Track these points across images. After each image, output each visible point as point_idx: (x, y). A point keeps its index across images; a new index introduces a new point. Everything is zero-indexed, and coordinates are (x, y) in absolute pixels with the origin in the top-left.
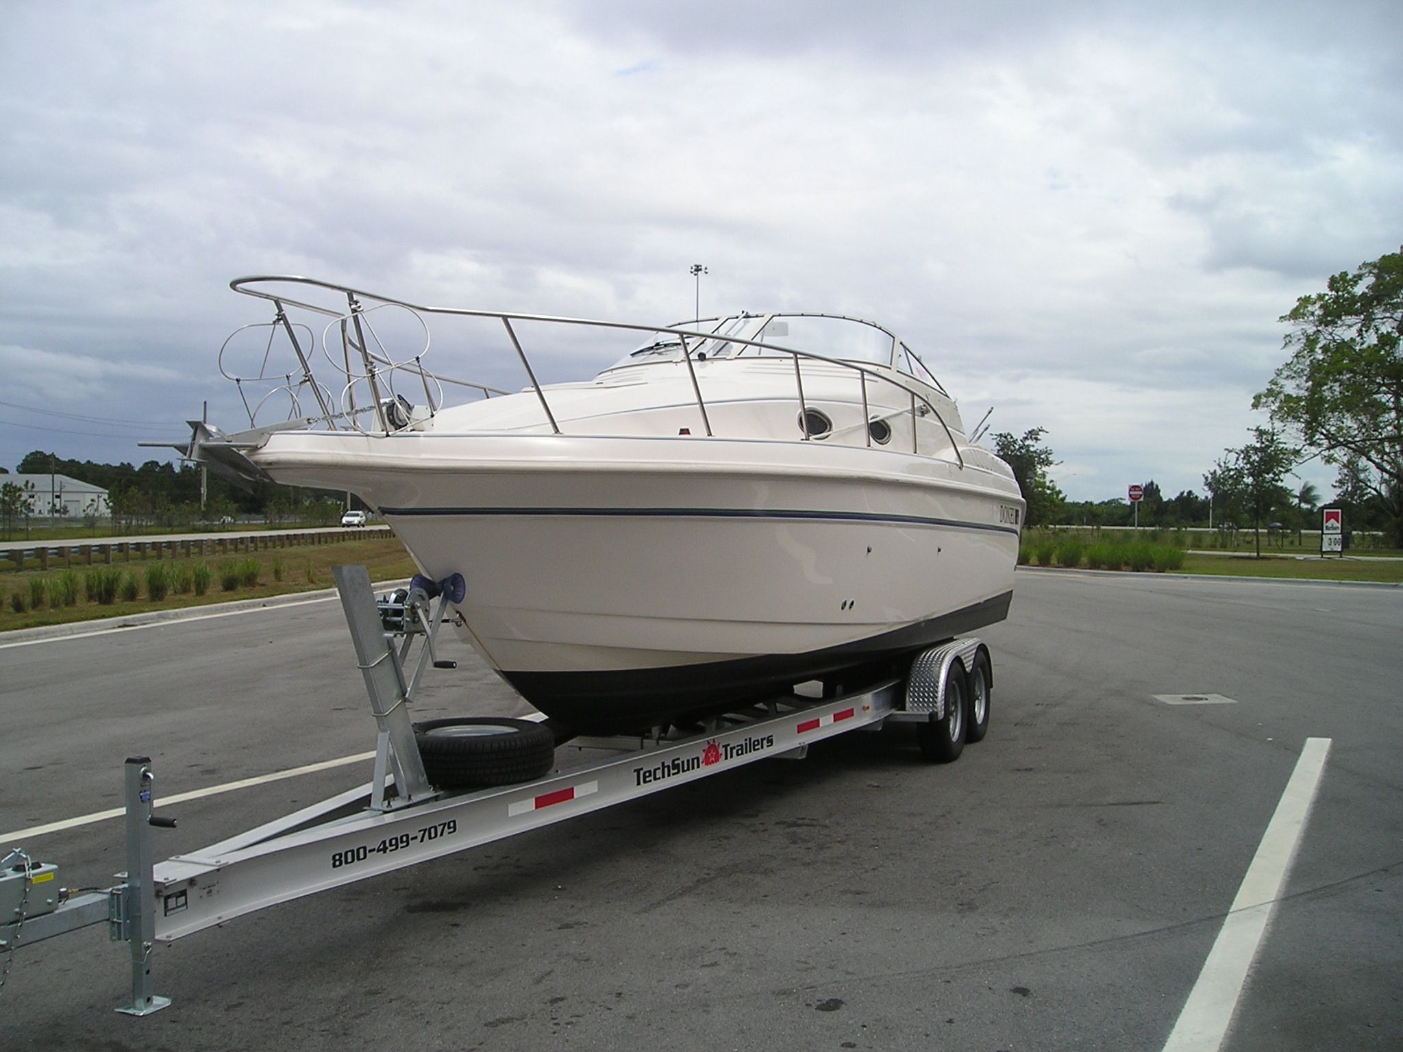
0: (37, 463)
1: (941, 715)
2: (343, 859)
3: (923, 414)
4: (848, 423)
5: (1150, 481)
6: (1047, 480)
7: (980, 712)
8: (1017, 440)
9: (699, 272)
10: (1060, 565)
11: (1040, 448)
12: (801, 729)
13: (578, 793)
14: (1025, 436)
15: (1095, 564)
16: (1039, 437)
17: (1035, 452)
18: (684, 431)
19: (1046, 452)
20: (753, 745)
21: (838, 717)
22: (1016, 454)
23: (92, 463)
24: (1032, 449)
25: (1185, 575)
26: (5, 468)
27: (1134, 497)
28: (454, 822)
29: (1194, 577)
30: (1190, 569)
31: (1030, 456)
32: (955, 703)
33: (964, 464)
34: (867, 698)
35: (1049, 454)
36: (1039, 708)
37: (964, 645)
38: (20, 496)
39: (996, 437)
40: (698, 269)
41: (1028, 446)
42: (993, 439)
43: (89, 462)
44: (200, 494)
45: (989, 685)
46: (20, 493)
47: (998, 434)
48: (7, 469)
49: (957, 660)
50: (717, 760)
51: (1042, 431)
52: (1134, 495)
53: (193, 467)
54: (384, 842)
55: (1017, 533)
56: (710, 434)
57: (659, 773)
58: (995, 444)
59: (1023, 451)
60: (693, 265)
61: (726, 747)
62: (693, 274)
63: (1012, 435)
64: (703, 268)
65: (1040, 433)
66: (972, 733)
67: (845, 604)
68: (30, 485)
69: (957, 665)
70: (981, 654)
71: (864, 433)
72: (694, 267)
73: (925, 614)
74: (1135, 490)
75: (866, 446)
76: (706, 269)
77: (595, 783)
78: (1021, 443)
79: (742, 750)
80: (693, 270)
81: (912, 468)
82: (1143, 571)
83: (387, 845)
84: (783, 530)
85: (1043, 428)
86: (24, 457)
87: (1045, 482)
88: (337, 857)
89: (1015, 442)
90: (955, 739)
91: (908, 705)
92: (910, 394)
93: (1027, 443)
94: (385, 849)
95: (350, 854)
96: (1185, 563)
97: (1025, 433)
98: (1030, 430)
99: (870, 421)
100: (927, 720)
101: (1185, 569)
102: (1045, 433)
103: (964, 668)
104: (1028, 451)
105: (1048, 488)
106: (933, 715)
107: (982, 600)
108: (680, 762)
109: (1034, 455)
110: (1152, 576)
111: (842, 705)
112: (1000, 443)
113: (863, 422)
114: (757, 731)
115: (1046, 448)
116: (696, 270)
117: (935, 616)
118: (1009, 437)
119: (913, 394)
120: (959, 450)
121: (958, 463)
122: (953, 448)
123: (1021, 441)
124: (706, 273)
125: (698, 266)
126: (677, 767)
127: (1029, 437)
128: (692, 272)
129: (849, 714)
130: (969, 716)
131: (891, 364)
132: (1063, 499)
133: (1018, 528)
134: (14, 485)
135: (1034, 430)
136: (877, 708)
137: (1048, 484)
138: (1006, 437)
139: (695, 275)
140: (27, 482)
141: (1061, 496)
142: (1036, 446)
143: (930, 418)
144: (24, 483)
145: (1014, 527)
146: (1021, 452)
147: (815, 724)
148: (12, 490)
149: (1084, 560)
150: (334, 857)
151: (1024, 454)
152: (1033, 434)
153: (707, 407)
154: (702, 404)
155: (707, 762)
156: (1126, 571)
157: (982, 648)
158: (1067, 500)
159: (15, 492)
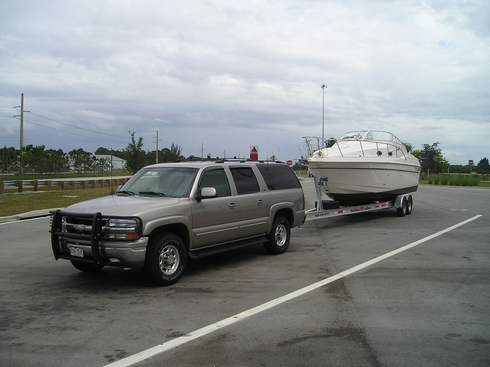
0: (101, 151)
1: (401, 207)
3: (398, 150)
4: (385, 153)
5: (485, 157)
6: (443, 158)
7: (410, 209)
8: (430, 146)
9: (324, 87)
10: (441, 184)
11: (438, 149)
12: (376, 207)
13: (343, 212)
14: (433, 145)
15: (452, 184)
16: (437, 145)
17: (436, 150)
18: (360, 156)
19: (440, 150)
20: (368, 208)
21: (382, 206)
22: (430, 150)
23: (118, 151)
24: (435, 149)
25: (478, 187)
26: (91, 153)
27: (470, 164)
29: (480, 188)
30: (480, 185)
31: (434, 151)
32: (404, 206)
33: (407, 159)
34: (387, 203)
35: (441, 151)
36: (424, 211)
37: (407, 195)
38: (105, 162)
39: (423, 145)
40: (324, 86)
41: (434, 148)
42: (423, 146)
43: (117, 151)
44: (156, 161)
45: (412, 204)
46: (105, 161)
47: (424, 144)
48: (92, 153)
49: (405, 197)
50: (362, 210)
51: (438, 143)
52: (470, 163)
53: (151, 152)
55: (419, 173)
56: (364, 156)
57: (354, 211)
58: (423, 147)
59: (432, 150)
60: (322, 85)
61: (364, 208)
62: (322, 88)
63: (429, 144)
64: (325, 86)
65: (438, 144)
66: (408, 213)
67: (384, 184)
68: (108, 158)
69: (405, 198)
70: (410, 197)
71: (388, 154)
72: (322, 86)
73: (398, 188)
74: (471, 162)
75: (388, 157)
76: (326, 86)
77: (345, 211)
78: (432, 147)
79: (366, 209)
80: (322, 87)
81: (396, 160)
82: (466, 186)
84: (373, 171)
85: (439, 143)
86: (97, 149)
87: (442, 159)
89: (430, 147)
90: (404, 212)
91: (395, 205)
92: (396, 147)
93: (433, 147)
96: (479, 184)
97: (433, 144)
98: (435, 143)
99: (389, 152)
100: (399, 208)
101: (479, 185)
102: (439, 144)
103: (406, 199)
104: (434, 149)
105: (443, 160)
106: (400, 207)
107: (411, 186)
109: (436, 151)
110: (468, 188)
111: (383, 204)
112: (425, 147)
113: (387, 152)
114: (368, 206)
115: (440, 149)
116: (323, 87)
117: (400, 188)
118: (428, 145)
119: (397, 147)
120: (406, 156)
121: (405, 159)
122: (404, 156)
123: (432, 146)
124: (326, 87)
125: (324, 85)
126: (357, 210)
127: (434, 145)
128: (321, 87)
129: (384, 205)
130: (407, 209)
131: (392, 141)
132: (449, 164)
133: (419, 172)
134: (103, 159)
135: (436, 143)
136: (389, 206)
137: (443, 159)
138: (427, 145)
139: (323, 88)
140: (107, 158)
141: (448, 163)
142: (436, 148)
143: (400, 151)
144: (106, 158)
145: (418, 172)
146: (431, 150)
147: (378, 206)
148: (103, 160)
149: (449, 183)
151: (433, 151)
152: (435, 144)
153: (364, 152)
154: (363, 151)
155: (361, 210)
156: (461, 186)
157: (410, 196)
158: (450, 164)
159: (104, 161)
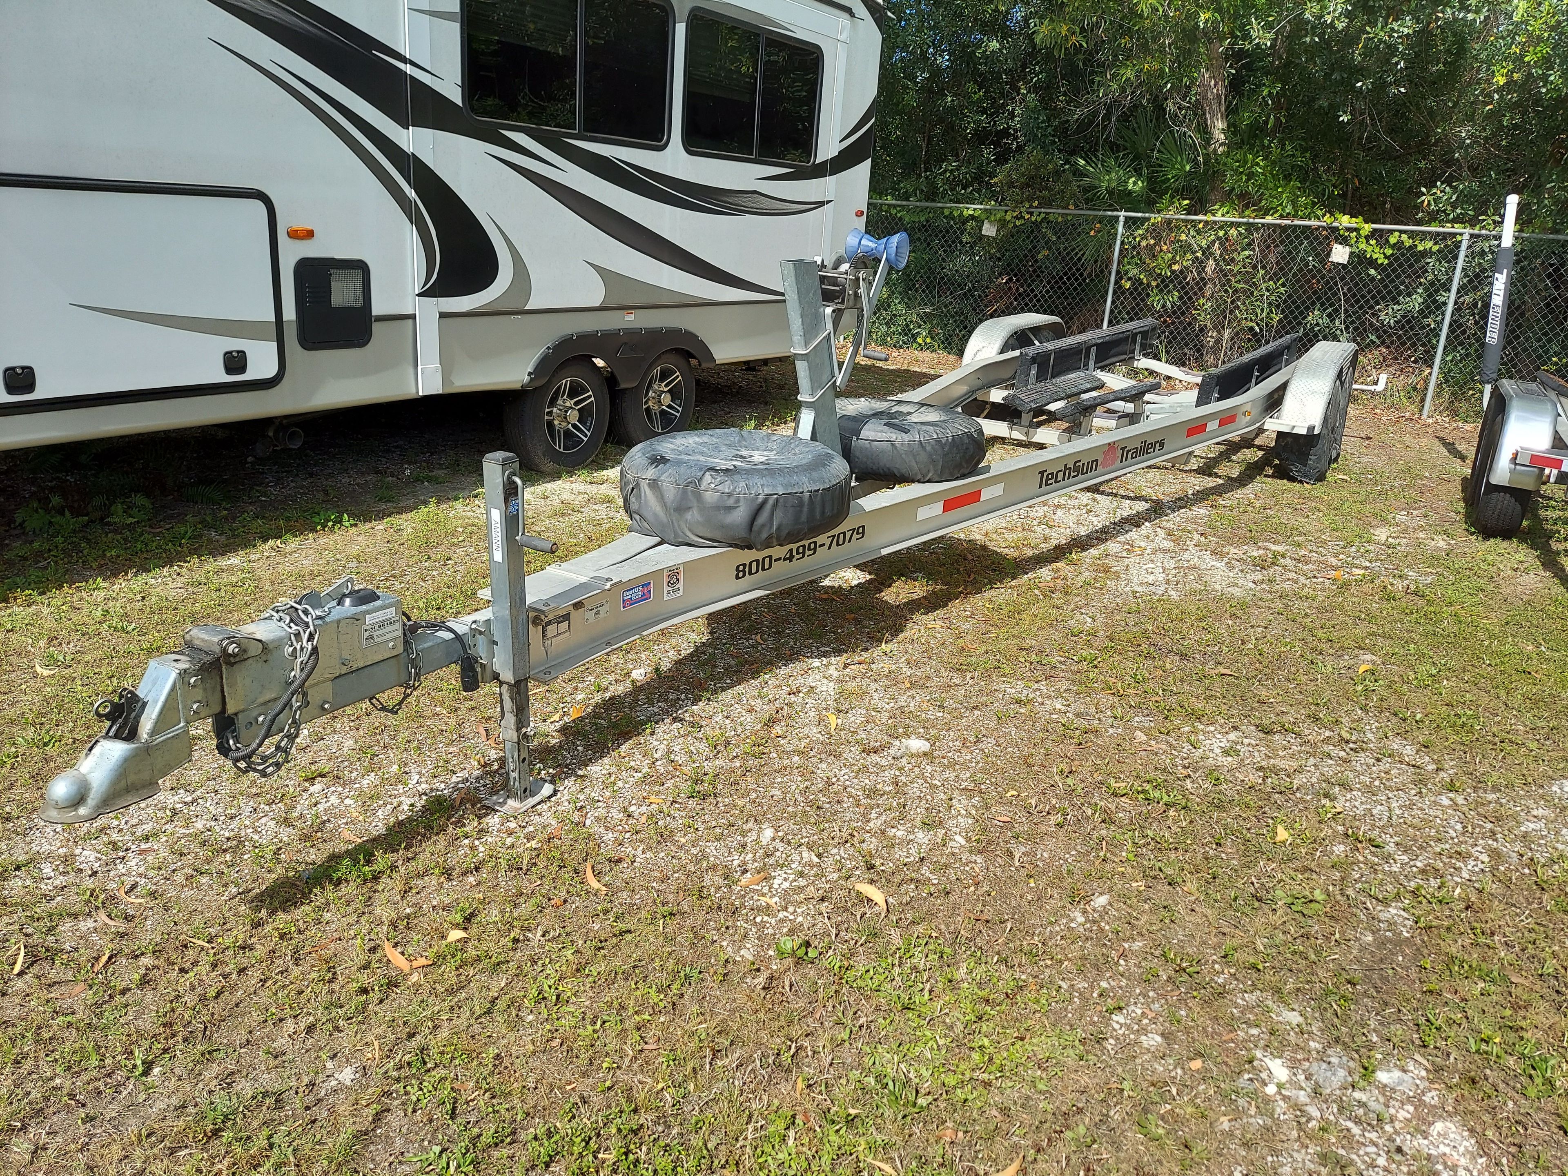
2: (747, 569)
28: (863, 527)
54: (791, 551)
83: (794, 553)
88: (741, 568)
94: (790, 559)
95: (754, 564)
108: (1080, 464)
150: (738, 567)
